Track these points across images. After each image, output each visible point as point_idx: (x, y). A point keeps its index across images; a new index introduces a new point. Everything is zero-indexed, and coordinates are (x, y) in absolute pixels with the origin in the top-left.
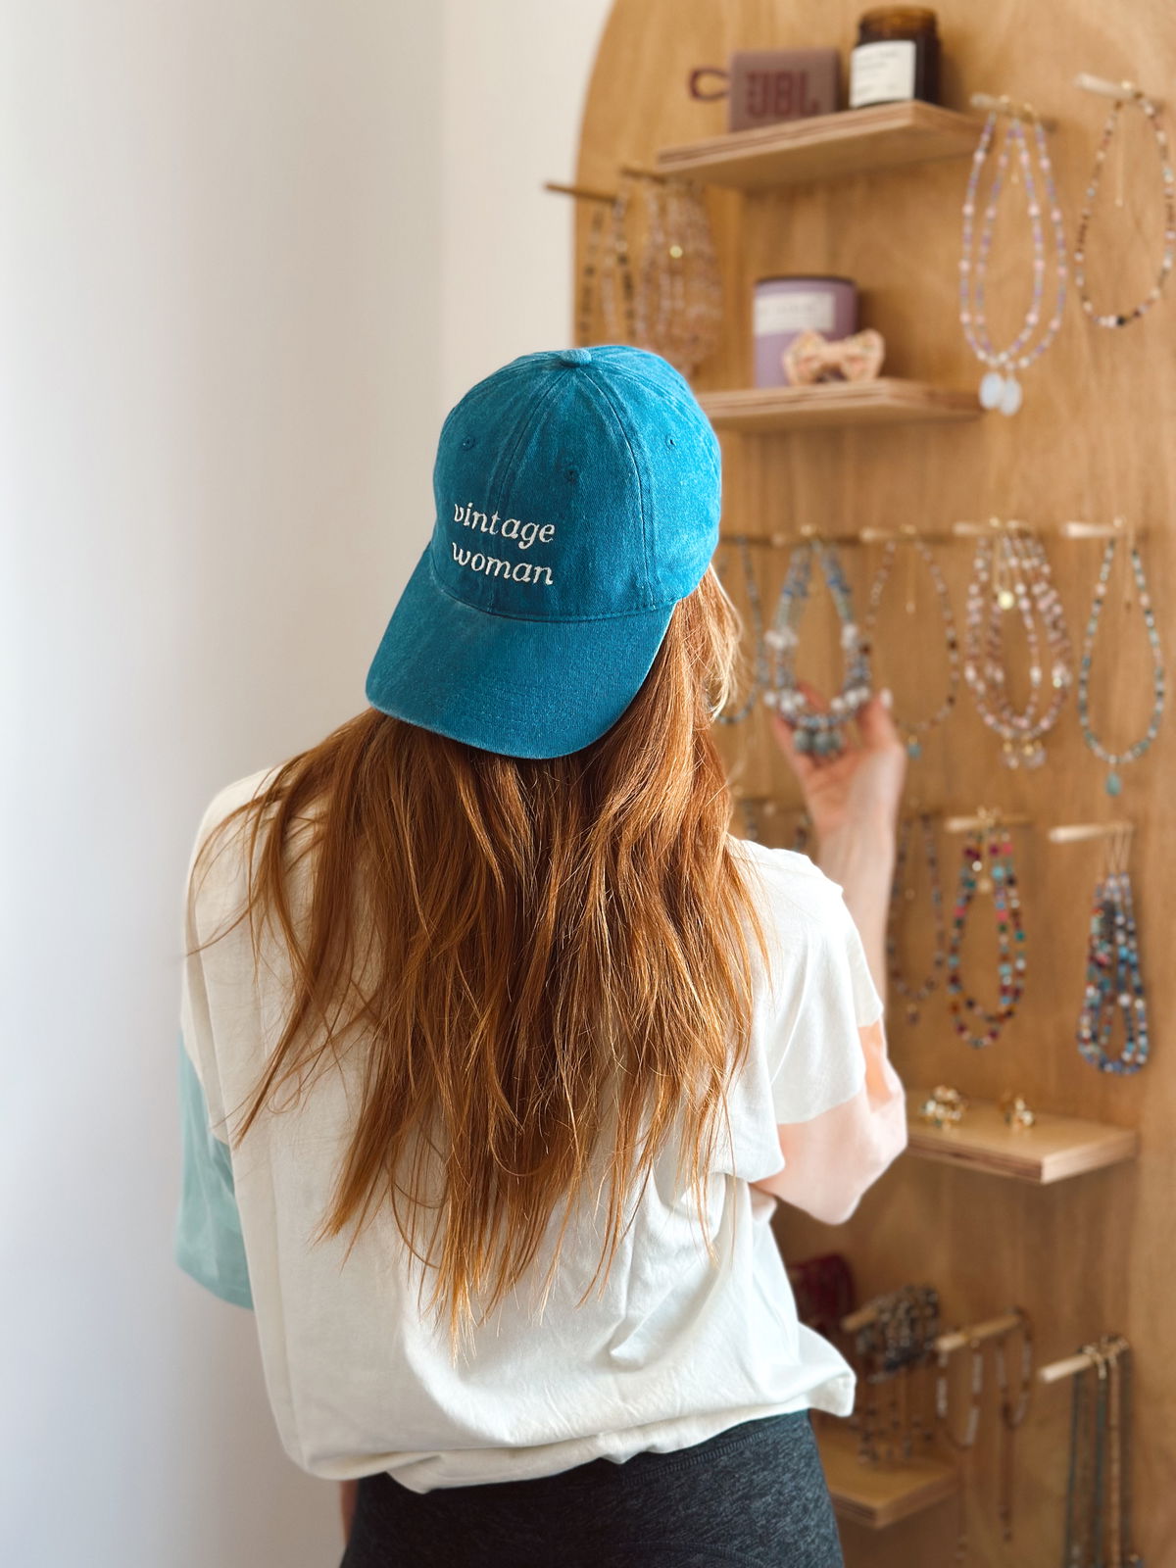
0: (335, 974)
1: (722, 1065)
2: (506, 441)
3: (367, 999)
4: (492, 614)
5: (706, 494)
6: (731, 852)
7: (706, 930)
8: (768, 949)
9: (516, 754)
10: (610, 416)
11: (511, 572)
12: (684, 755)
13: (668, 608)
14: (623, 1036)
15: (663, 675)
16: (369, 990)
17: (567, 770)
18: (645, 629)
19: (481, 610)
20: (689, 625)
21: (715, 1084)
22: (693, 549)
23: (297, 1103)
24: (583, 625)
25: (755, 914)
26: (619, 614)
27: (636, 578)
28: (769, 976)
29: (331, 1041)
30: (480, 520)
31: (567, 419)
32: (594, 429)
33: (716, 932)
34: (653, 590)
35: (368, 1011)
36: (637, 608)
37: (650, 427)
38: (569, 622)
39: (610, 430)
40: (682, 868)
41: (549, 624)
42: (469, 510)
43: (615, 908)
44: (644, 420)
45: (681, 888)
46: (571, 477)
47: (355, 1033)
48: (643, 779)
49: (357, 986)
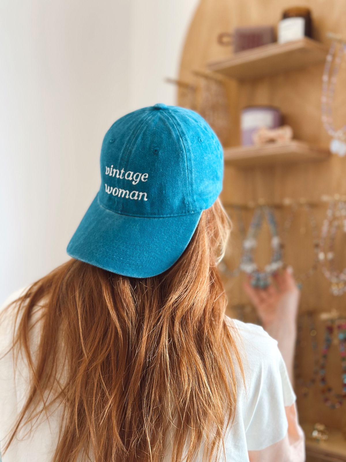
0: (48, 376)
1: (222, 423)
2: (128, 138)
3: (63, 388)
4: (121, 214)
5: (216, 165)
6: (227, 324)
7: (215, 358)
8: (244, 369)
9: (129, 275)
10: (173, 127)
11: (129, 195)
12: (205, 278)
13: (199, 213)
14: (176, 408)
15: (197, 242)
16: (63, 383)
17: (153, 283)
18: (188, 221)
19: (116, 213)
20: (209, 222)
21: (218, 433)
22: (210, 188)
23: (30, 436)
24: (161, 219)
25: (238, 353)
26: (177, 215)
27: (185, 199)
28: (244, 382)
29: (45, 408)
30: (116, 173)
31: (155, 128)
32: (166, 133)
33: (219, 359)
34: (192, 204)
35: (63, 394)
36: (185, 213)
37: (191, 133)
38: (155, 218)
39: (173, 133)
40: (204, 329)
41: (146, 218)
42: (111, 169)
43: (173, 347)
44: (189, 130)
45: (203, 339)
46: (156, 152)
47: (57, 404)
48: (186, 288)
49: (58, 382)
